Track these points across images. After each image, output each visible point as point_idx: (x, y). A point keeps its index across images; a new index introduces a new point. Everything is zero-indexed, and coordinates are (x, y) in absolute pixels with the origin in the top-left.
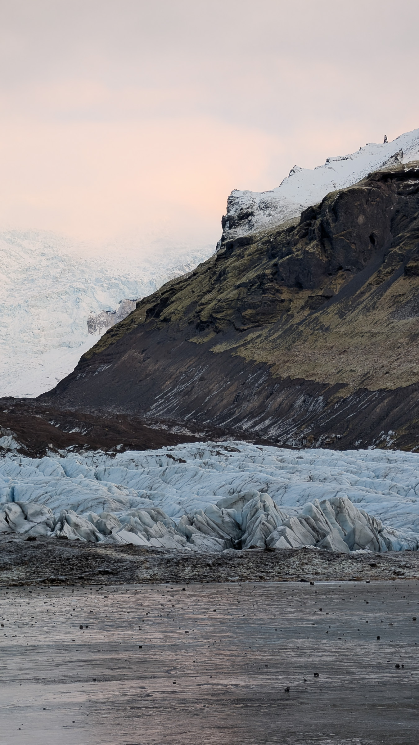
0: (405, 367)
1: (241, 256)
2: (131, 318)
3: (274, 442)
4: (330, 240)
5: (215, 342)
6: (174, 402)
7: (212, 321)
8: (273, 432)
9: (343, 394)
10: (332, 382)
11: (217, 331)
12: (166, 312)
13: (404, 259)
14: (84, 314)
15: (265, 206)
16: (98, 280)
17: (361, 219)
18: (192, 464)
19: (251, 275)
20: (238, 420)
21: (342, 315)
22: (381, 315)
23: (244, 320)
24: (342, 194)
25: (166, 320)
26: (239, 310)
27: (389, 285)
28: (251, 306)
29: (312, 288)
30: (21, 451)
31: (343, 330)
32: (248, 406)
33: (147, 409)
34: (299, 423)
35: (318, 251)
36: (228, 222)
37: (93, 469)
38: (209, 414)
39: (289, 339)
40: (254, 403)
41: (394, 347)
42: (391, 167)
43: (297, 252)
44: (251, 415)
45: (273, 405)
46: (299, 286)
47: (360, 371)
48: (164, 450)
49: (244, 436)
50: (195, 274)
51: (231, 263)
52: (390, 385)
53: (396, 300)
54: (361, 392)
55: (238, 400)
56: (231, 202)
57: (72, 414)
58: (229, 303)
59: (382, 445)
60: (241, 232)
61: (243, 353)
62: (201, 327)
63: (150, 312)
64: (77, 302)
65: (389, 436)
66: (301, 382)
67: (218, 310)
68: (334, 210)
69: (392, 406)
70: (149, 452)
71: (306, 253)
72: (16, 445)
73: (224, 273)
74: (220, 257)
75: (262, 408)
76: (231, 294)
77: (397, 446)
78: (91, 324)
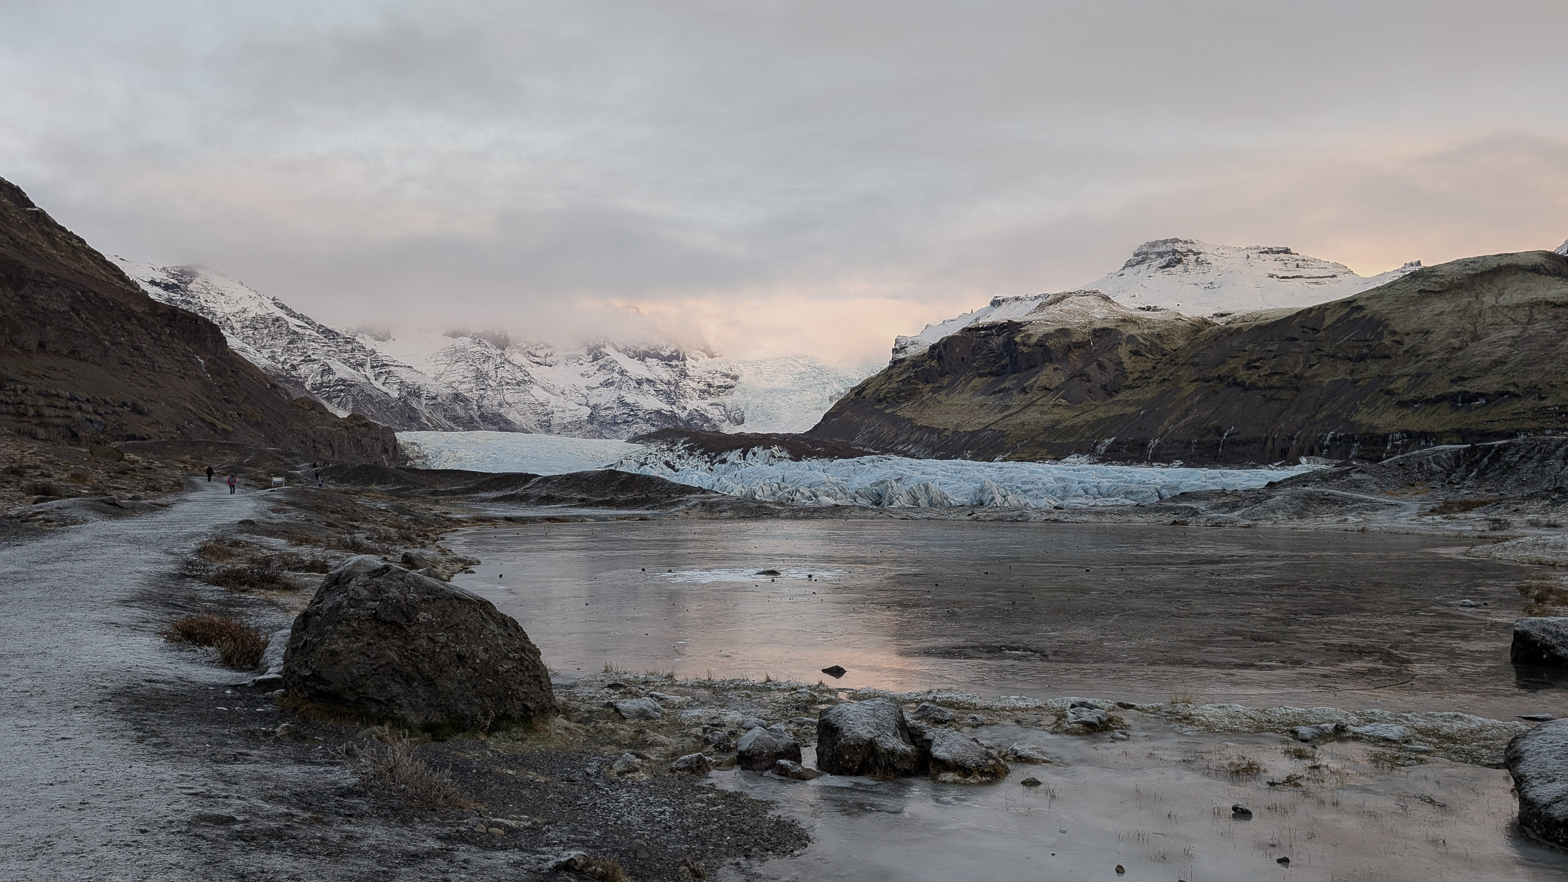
0: (977, 421)
1: (899, 367)
2: (847, 397)
3: (912, 456)
4: (943, 360)
5: (886, 408)
6: (866, 436)
7: (885, 398)
8: (913, 451)
9: (947, 433)
10: (942, 428)
11: (887, 402)
12: (864, 393)
13: (978, 369)
14: (828, 394)
15: (913, 343)
16: (834, 378)
17: (958, 350)
18: (868, 465)
19: (904, 376)
20: (896, 445)
21: (947, 395)
22: (966, 395)
23: (900, 398)
24: (949, 338)
25: (864, 397)
26: (898, 393)
27: (970, 381)
28: (904, 391)
29: (933, 383)
30: (790, 458)
31: (947, 403)
32: (901, 438)
33: (854, 439)
34: (926, 446)
35: (937, 365)
36: (895, 351)
37: (822, 467)
38: (883, 442)
39: (922, 407)
40: (904, 437)
41: (971, 411)
42: (974, 325)
43: (926, 365)
44: (903, 443)
45: (913, 438)
46: (928, 382)
47: (956, 422)
48: (856, 459)
49: (898, 453)
50: (878, 375)
51: (895, 370)
52: (970, 429)
53: (973, 388)
54: (955, 432)
55: (897, 436)
56: (897, 341)
57: (818, 442)
58: (894, 390)
59: (965, 458)
60: (901, 356)
61: (899, 413)
62: (880, 401)
63: (856, 393)
64: (825, 388)
65: (968, 454)
66: (927, 427)
67: (888, 393)
68: (945, 345)
69: (970, 439)
70: (850, 460)
71: (931, 366)
72: (788, 456)
73: (892, 375)
74: (890, 368)
75: (908, 439)
76: (894, 385)
77: (972, 459)
78: (831, 399)
